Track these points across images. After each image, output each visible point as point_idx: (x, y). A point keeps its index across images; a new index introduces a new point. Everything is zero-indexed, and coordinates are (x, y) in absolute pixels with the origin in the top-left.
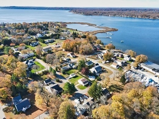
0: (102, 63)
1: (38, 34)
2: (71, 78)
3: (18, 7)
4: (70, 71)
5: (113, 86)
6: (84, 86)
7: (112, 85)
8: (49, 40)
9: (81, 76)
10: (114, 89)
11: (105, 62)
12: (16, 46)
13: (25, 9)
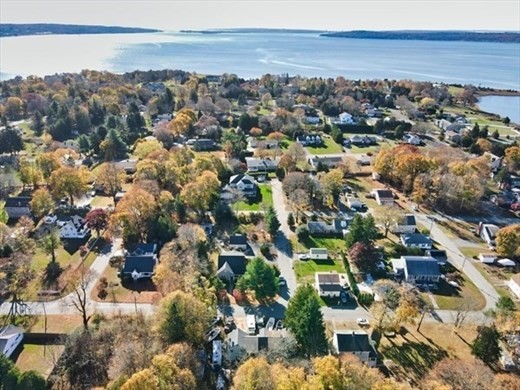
0: (475, 258)
1: (345, 114)
2: (307, 260)
3: (372, 32)
4: (327, 241)
5: (426, 347)
6: (321, 297)
7: (427, 342)
8: (356, 138)
9: (343, 267)
10: (421, 359)
11: (491, 260)
12: (262, 137)
13: (391, 38)
